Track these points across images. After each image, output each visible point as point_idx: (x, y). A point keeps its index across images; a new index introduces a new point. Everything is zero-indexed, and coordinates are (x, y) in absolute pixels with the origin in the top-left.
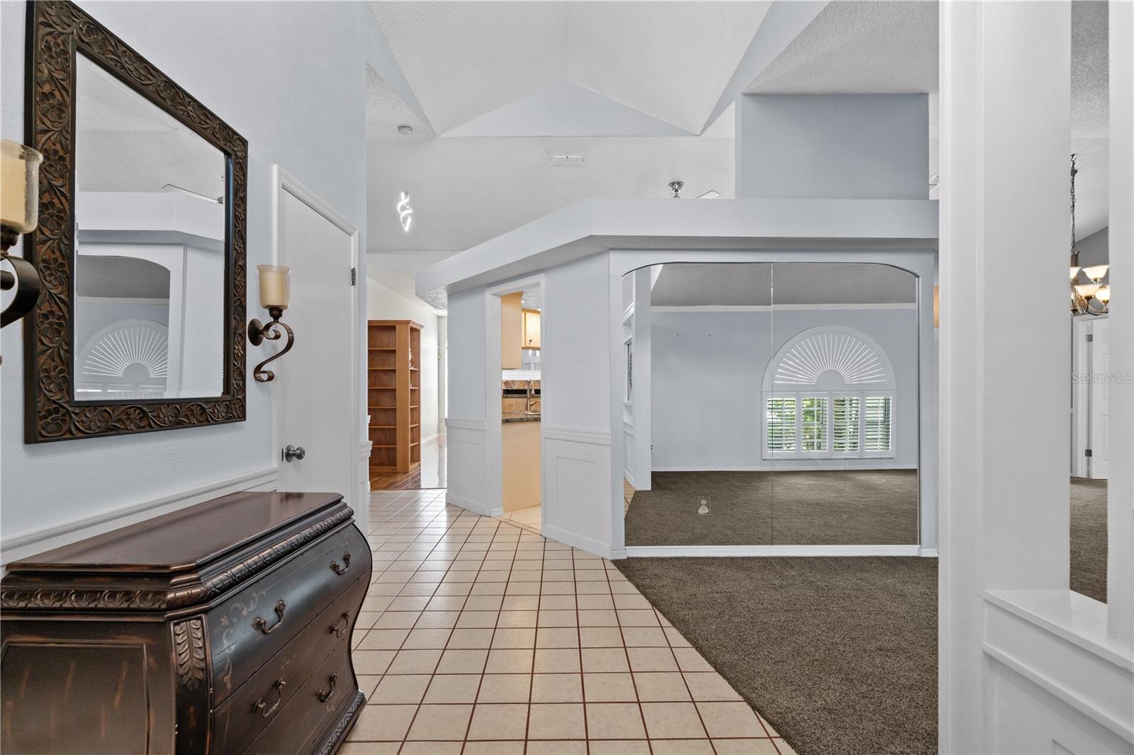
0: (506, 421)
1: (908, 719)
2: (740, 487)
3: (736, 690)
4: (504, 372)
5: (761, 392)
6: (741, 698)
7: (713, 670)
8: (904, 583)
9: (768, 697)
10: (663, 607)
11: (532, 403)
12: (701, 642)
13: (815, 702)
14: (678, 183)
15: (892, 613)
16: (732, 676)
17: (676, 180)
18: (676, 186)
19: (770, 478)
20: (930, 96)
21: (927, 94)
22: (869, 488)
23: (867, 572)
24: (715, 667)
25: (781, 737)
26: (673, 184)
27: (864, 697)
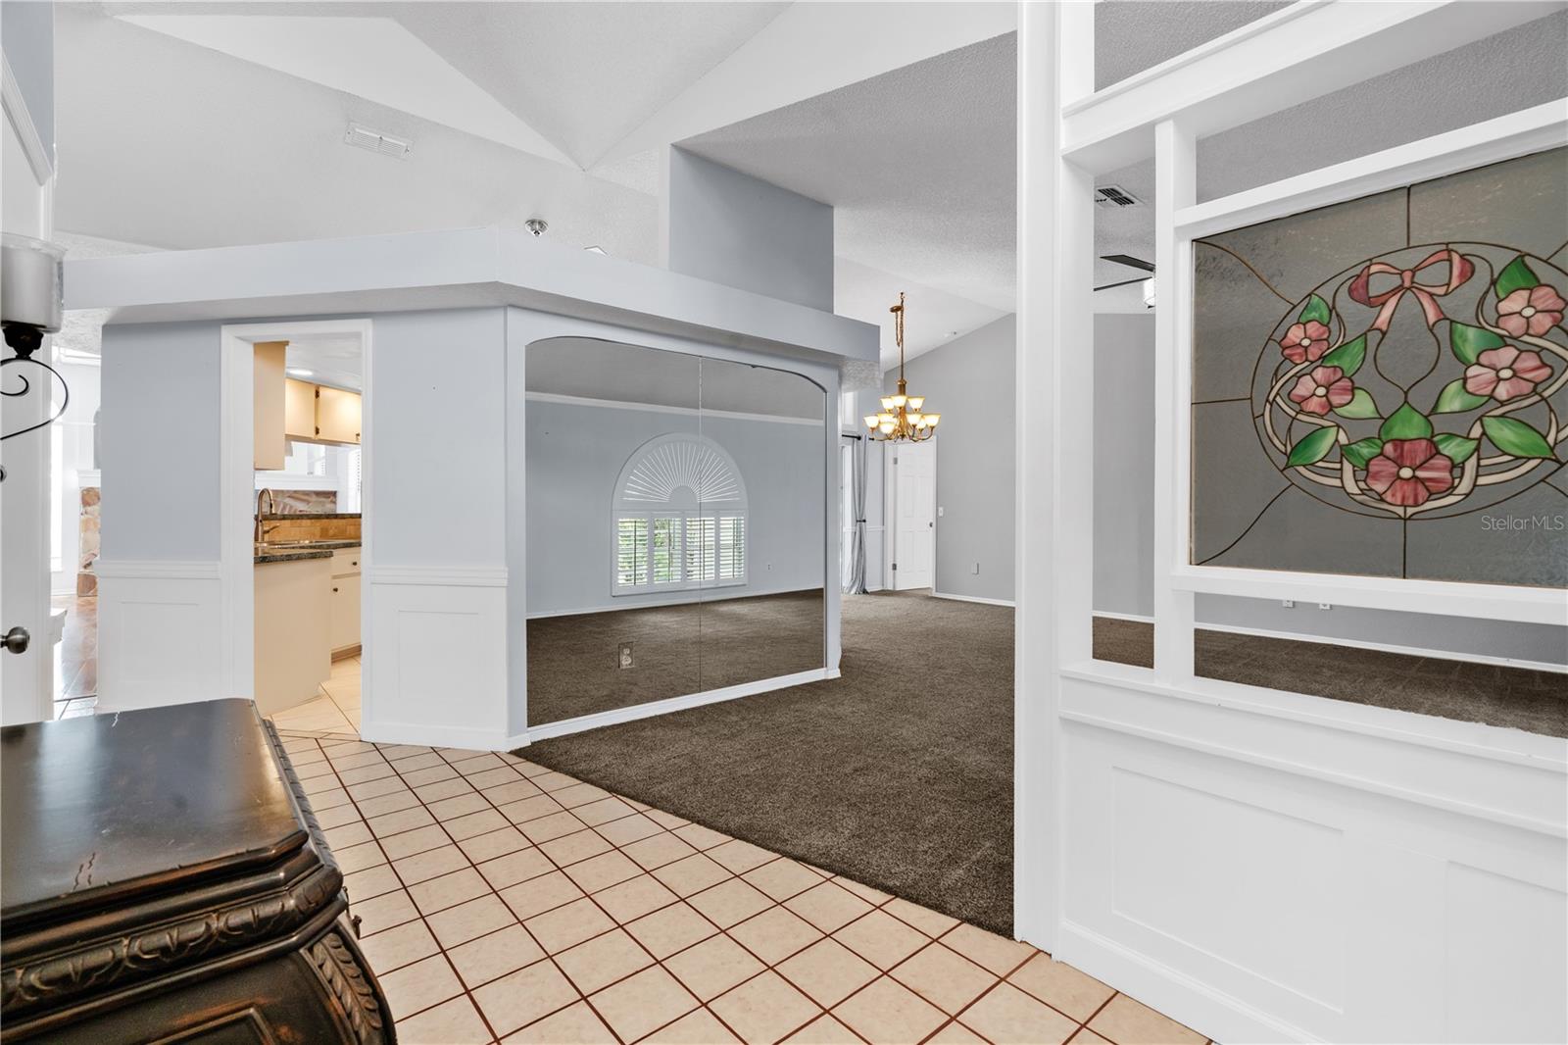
0: (262, 560)
1: (915, 821)
2: (600, 633)
3: (769, 850)
4: (259, 475)
5: (612, 510)
6: (777, 855)
7: (731, 838)
8: (833, 706)
9: (803, 843)
10: (626, 790)
11: (266, 529)
12: (699, 814)
13: (842, 833)
14: (540, 223)
15: (842, 735)
16: (756, 836)
17: (538, 218)
18: (538, 227)
19: (627, 617)
20: (836, 211)
21: (832, 207)
22: (738, 619)
23: (797, 702)
24: (732, 835)
25: (837, 875)
26: (532, 222)
27: (874, 815)
